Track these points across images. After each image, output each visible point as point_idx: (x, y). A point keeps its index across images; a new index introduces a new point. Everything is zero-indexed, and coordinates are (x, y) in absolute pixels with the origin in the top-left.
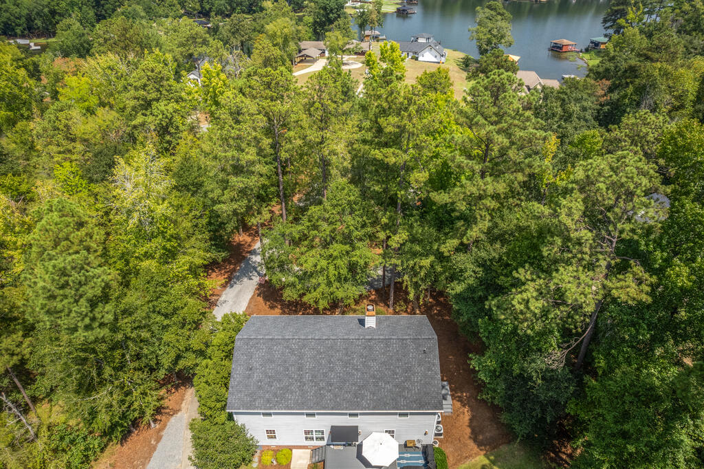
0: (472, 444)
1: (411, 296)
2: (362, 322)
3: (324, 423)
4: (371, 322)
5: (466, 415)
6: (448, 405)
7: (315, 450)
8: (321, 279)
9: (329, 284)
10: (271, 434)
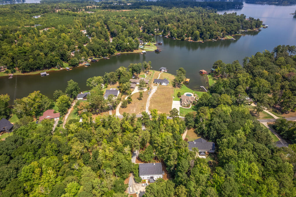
0: (167, 178)
1: (159, 160)
2: (153, 164)
3: (150, 176)
4: (154, 164)
5: (166, 175)
6: (164, 174)
7: (148, 180)
8: (147, 158)
9: (148, 159)
10: (144, 178)
